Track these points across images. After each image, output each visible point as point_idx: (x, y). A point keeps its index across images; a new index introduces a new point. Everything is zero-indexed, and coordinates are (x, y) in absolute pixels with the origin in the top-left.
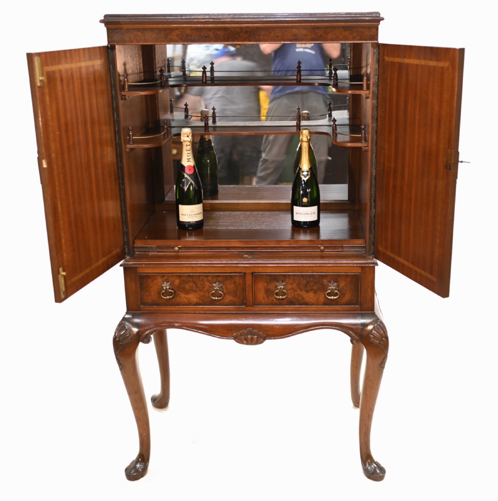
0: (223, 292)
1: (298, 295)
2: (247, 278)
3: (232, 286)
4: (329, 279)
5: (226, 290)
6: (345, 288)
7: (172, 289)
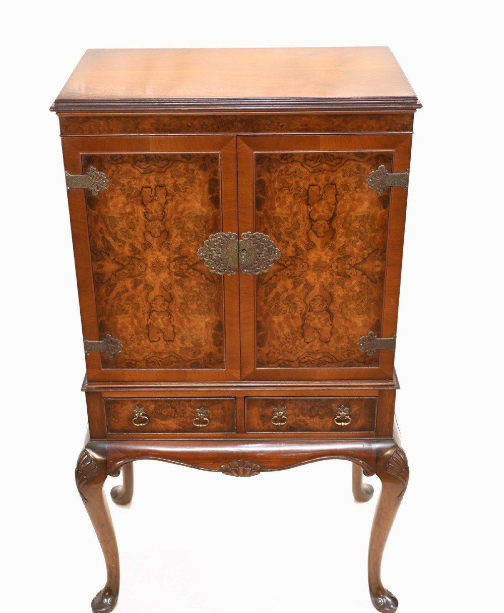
0: (208, 418)
1: (300, 420)
2: (238, 403)
3: (220, 411)
4: (338, 403)
5: (212, 415)
6: (358, 413)
7: (146, 416)
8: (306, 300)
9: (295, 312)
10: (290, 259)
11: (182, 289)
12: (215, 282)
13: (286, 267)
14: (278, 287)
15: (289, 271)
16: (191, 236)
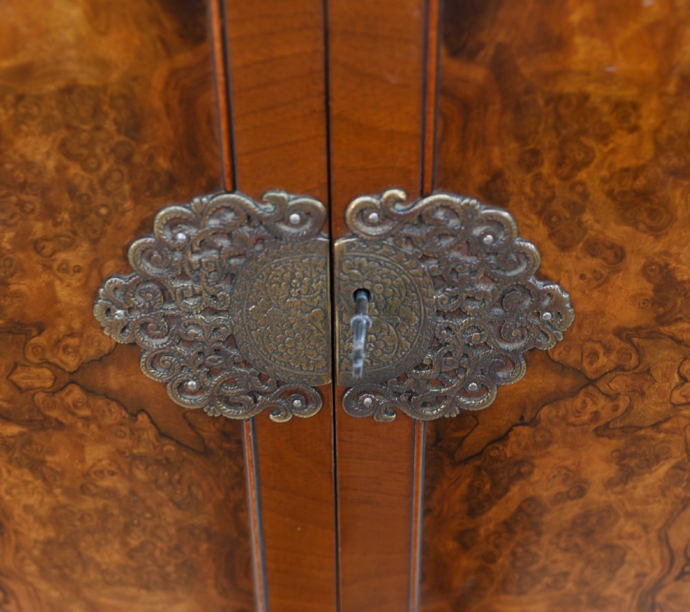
8: (672, 533)
9: (610, 579)
10: (618, 343)
11: (39, 483)
12: (206, 453)
13: (592, 382)
14: (536, 476)
15: (602, 402)
16: (50, 212)
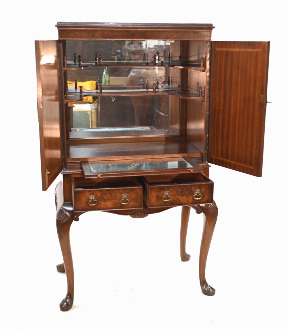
1: (176, 198)
5: (131, 198)
6: (205, 192)
7: (96, 199)
